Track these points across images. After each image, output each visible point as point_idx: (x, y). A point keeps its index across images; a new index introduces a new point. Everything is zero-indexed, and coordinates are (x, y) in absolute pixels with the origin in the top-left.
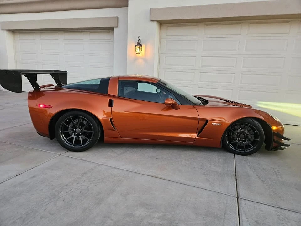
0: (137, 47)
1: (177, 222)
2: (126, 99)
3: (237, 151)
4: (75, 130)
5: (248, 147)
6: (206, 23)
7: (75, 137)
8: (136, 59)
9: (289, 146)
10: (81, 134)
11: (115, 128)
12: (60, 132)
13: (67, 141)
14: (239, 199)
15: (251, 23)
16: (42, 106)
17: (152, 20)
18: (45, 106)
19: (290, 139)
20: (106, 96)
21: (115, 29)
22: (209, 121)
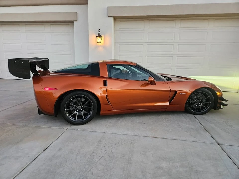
0: (98, 38)
1: (194, 167)
2: (114, 79)
3: (196, 112)
4: (77, 107)
5: (203, 108)
6: (150, 19)
7: (77, 113)
8: (97, 47)
9: (227, 105)
10: (82, 110)
11: (109, 103)
12: (66, 109)
13: (71, 117)
14: (220, 145)
15: (182, 20)
16: (47, 89)
17: (109, 16)
18: (50, 89)
19: (228, 101)
20: (99, 77)
21: (74, 22)
22: (178, 92)
